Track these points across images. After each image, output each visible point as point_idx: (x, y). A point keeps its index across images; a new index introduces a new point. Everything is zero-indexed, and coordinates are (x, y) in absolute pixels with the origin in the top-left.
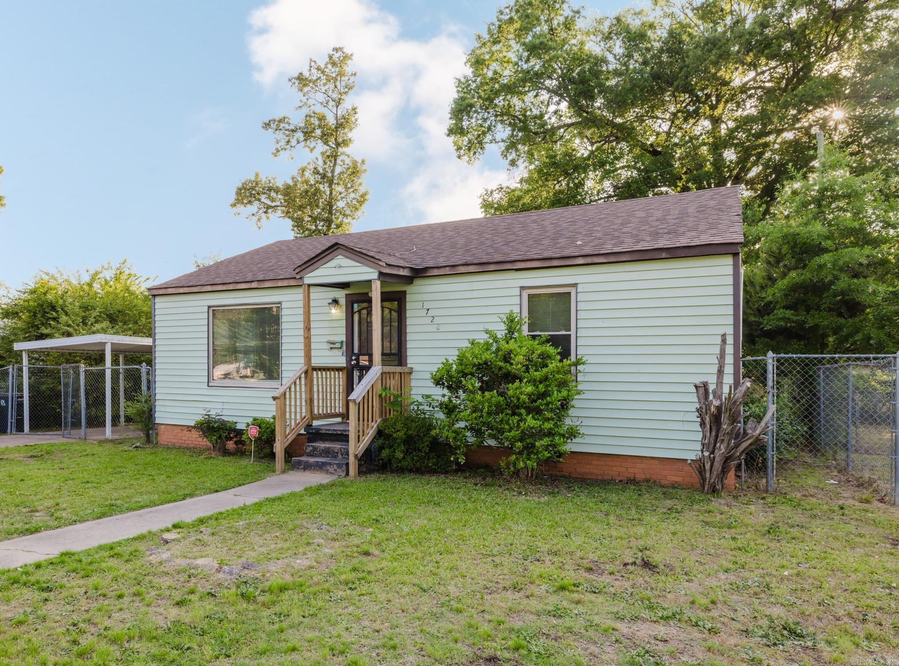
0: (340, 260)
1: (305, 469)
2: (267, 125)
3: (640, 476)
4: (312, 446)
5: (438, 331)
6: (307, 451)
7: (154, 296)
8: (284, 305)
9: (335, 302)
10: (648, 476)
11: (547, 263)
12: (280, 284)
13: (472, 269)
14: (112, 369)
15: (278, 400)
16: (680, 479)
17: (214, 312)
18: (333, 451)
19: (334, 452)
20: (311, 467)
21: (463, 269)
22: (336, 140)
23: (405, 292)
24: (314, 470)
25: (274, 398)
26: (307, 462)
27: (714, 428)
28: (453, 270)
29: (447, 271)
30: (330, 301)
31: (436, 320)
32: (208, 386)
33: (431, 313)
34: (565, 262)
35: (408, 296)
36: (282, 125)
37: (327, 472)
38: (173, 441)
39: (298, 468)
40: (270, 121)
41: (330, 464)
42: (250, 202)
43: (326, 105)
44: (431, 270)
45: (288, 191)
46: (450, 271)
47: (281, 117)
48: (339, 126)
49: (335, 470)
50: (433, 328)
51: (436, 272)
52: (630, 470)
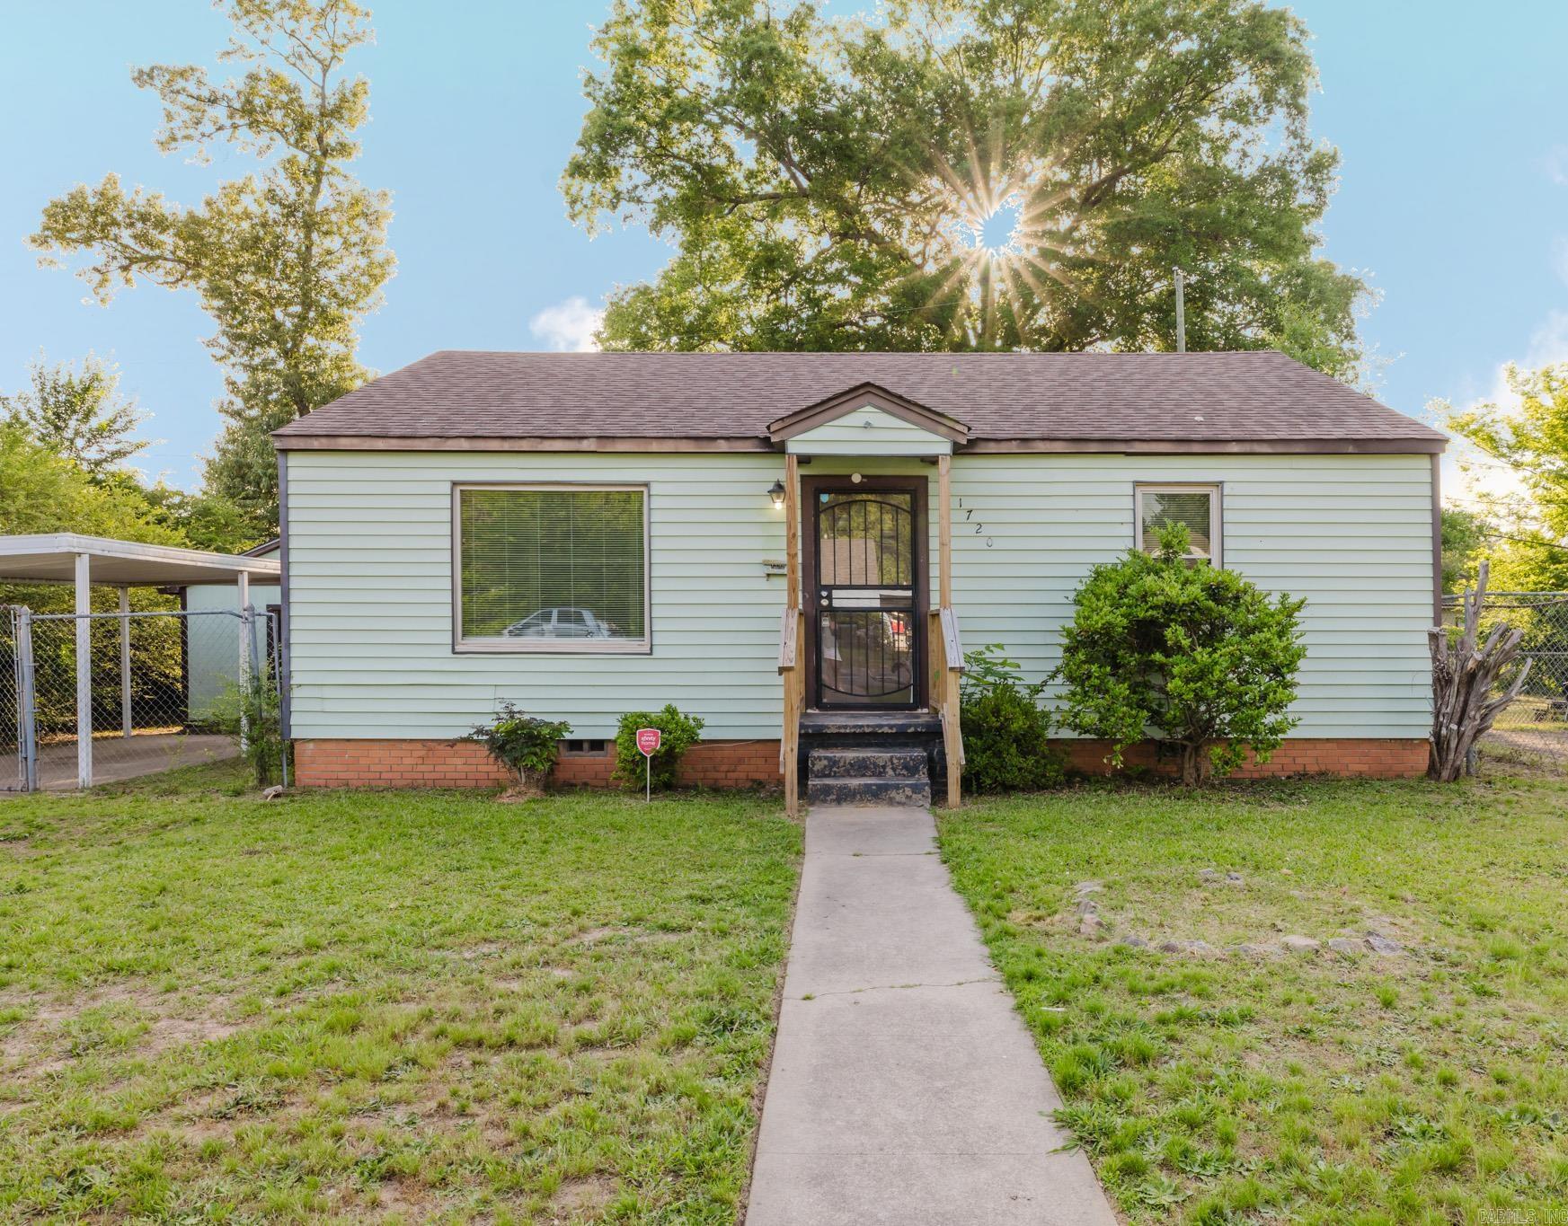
0: (868, 413)
1: (839, 801)
2: (144, 77)
3: (1312, 769)
4: (826, 758)
5: (990, 548)
6: (815, 769)
7: (285, 451)
8: (655, 489)
9: (779, 488)
10: (1323, 769)
11: (1184, 447)
12: (655, 447)
13: (1058, 447)
14: (93, 620)
15: (791, 674)
16: (1364, 768)
17: (467, 495)
18: (874, 764)
19: (876, 765)
20: (854, 796)
21: (1041, 447)
22: (320, 139)
23: (926, 478)
24: (861, 800)
25: (782, 670)
26: (845, 787)
27: (1463, 691)
28: (1025, 446)
29: (1013, 447)
30: (771, 486)
31: (986, 530)
32: (454, 652)
33: (975, 517)
34: (1213, 447)
35: (931, 486)
36: (180, 84)
37: (891, 802)
38: (342, 775)
39: (824, 801)
40: (152, 70)
41: (897, 787)
42: (88, 240)
43: (295, 59)
44: (983, 444)
45: (192, 230)
46: (1018, 447)
47: (180, 65)
48: (332, 113)
49: (907, 797)
50: (982, 544)
51: (992, 447)
52: (1299, 760)
